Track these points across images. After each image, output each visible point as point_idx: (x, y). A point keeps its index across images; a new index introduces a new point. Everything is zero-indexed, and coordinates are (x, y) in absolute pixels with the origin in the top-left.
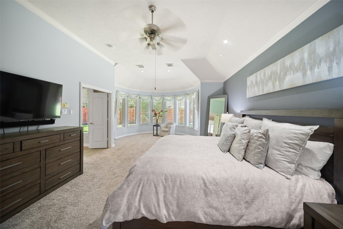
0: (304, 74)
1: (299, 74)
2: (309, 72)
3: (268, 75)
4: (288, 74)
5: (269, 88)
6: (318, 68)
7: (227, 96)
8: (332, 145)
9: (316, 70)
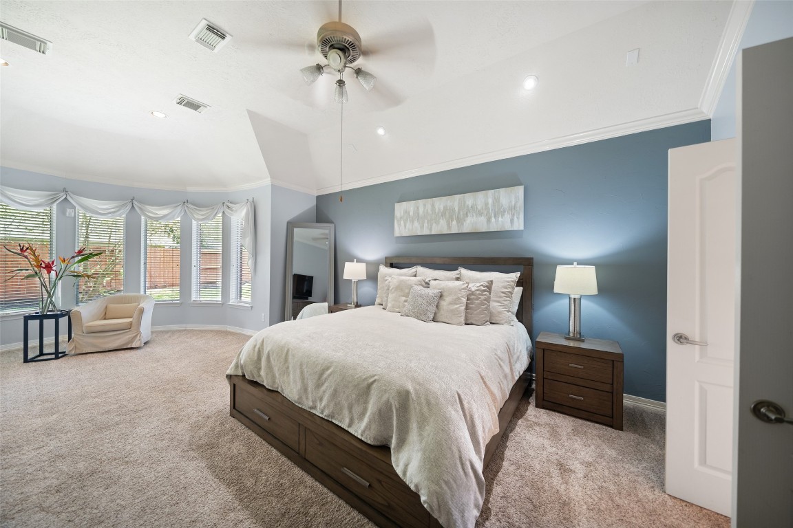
0: (489, 220)
1: (483, 219)
2: (493, 220)
3: (439, 209)
4: (469, 215)
5: (441, 227)
6: (502, 218)
7: (332, 226)
8: (522, 288)
9: (500, 219)
